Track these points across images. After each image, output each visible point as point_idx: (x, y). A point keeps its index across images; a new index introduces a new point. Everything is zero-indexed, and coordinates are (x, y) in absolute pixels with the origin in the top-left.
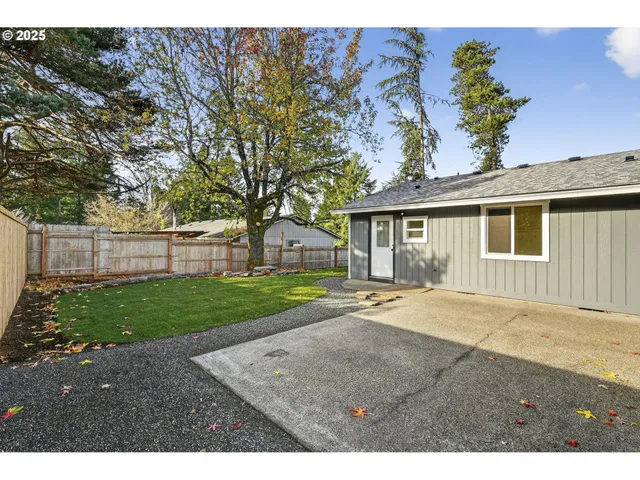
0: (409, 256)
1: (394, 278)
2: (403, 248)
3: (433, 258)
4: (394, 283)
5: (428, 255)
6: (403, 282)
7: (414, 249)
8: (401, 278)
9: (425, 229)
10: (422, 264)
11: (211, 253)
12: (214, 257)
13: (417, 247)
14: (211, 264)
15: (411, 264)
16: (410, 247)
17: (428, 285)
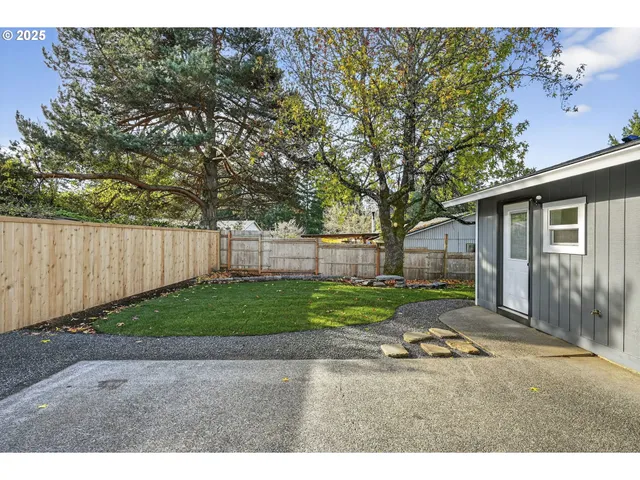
0: (553, 279)
1: (530, 315)
2: (544, 262)
3: (596, 288)
4: (528, 324)
5: (587, 281)
6: (542, 326)
7: (561, 265)
8: (540, 318)
9: (580, 225)
10: (575, 297)
11: (357, 257)
12: (360, 262)
13: (566, 262)
14: (356, 268)
15: (556, 294)
16: (554, 261)
17: (585, 343)
